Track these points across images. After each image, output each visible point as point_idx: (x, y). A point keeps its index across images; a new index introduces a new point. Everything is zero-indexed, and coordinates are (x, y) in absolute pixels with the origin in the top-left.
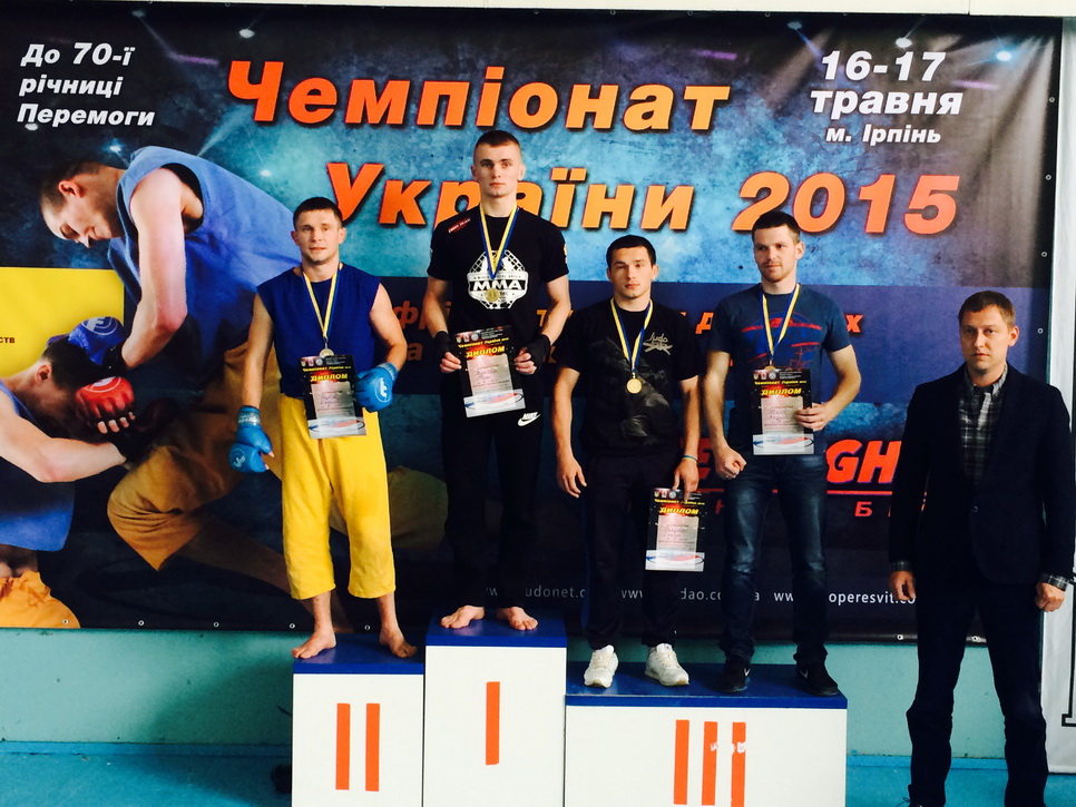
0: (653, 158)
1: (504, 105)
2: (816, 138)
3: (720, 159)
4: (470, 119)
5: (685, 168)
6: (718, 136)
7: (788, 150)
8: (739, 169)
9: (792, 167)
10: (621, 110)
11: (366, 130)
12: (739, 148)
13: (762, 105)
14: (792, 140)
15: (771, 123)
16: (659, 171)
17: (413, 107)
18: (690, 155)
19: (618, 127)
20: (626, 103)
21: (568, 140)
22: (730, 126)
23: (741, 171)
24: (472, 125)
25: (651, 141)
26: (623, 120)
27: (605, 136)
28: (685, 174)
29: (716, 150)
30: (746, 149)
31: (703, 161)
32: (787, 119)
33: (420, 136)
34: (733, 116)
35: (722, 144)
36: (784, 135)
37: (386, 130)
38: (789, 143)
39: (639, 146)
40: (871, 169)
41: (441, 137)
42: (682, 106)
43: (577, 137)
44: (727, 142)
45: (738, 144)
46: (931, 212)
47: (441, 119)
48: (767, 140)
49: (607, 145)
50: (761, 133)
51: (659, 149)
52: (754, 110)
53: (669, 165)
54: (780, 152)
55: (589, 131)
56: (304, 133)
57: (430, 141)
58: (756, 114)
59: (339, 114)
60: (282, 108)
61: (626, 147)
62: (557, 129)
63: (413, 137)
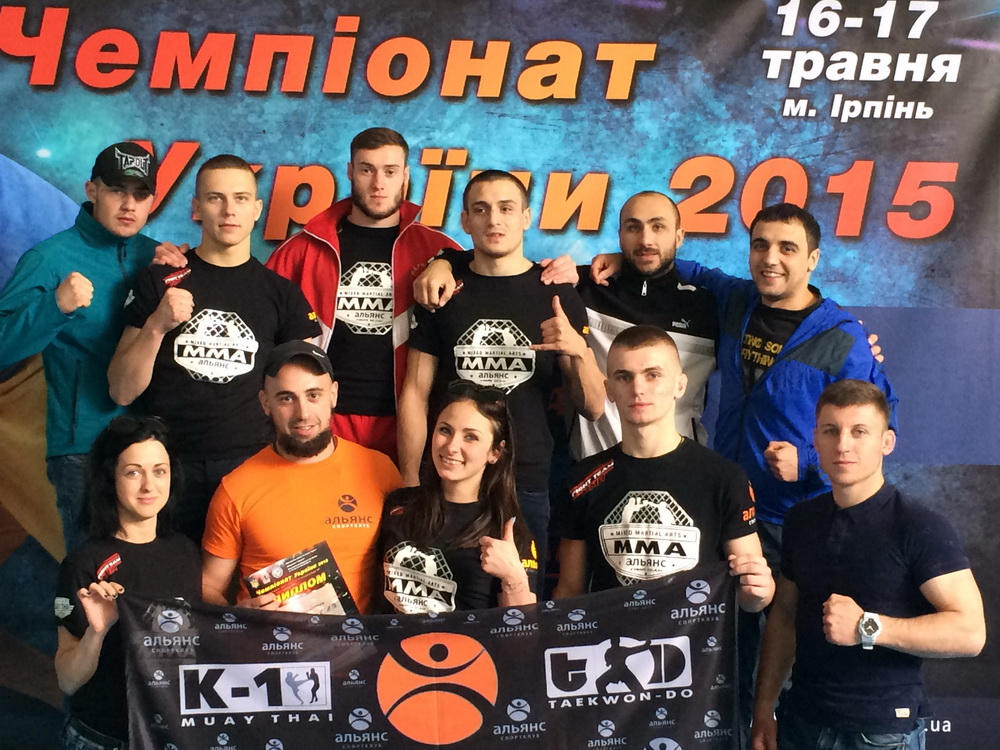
0: (557, 136)
1: (360, 66)
2: (770, 112)
3: (644, 138)
4: (315, 84)
5: (597, 150)
6: (641, 108)
7: (733, 128)
8: (668, 152)
9: (738, 150)
10: (514, 73)
11: (177, 96)
12: (669, 125)
13: (698, 67)
14: (738, 114)
15: (711, 91)
16: (563, 153)
17: (239, 69)
18: (603, 134)
19: (510, 96)
20: (520, 65)
21: (443, 113)
22: (656, 95)
23: (673, 154)
24: (316, 93)
25: (553, 115)
26: (516, 87)
27: (493, 108)
28: (598, 158)
29: (639, 127)
30: (679, 125)
31: (622, 140)
32: (731, 87)
33: (247, 106)
34: (660, 83)
35: (647, 119)
36: (729, 108)
37: (203, 98)
38: (734, 117)
39: (538, 121)
40: (842, 153)
41: (277, 108)
42: (594, 69)
43: (456, 109)
44: (653, 116)
45: (667, 118)
46: (920, 211)
47: (275, 84)
48: (706, 114)
49: (495, 119)
50: (698, 106)
51: (563, 124)
52: (688, 74)
53: (578, 145)
54: (722, 129)
55: (471, 101)
56: (96, 102)
57: (262, 113)
58: (691, 79)
59: (142, 76)
60: (66, 67)
61: (519, 122)
62: (429, 99)
63: (238, 108)
